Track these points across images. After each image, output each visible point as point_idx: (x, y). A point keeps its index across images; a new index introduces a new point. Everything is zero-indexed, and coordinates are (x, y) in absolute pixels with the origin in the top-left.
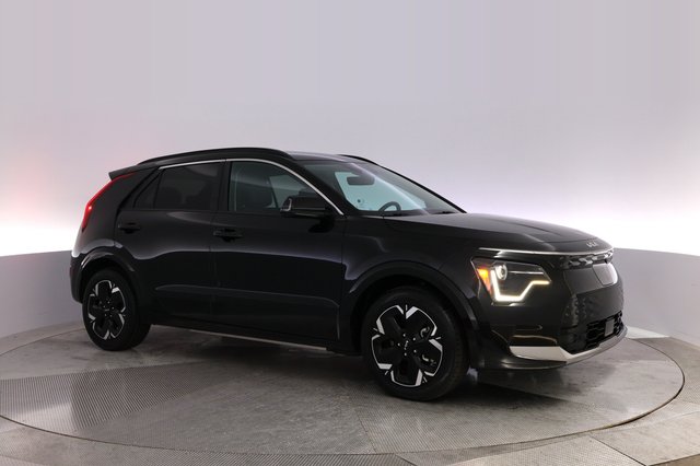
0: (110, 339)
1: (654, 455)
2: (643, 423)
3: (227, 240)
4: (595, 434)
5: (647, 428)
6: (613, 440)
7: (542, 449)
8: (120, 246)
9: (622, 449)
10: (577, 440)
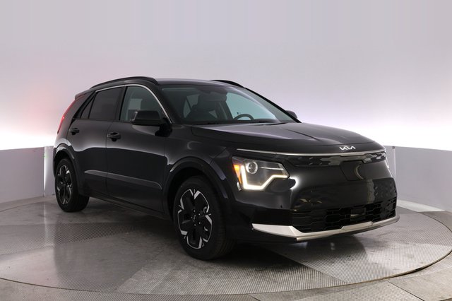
0: (66, 204)
1: (434, 295)
2: (426, 272)
3: (114, 140)
4: (392, 280)
5: (429, 276)
6: (405, 284)
7: (354, 291)
8: (69, 144)
9: (411, 291)
10: (379, 285)
